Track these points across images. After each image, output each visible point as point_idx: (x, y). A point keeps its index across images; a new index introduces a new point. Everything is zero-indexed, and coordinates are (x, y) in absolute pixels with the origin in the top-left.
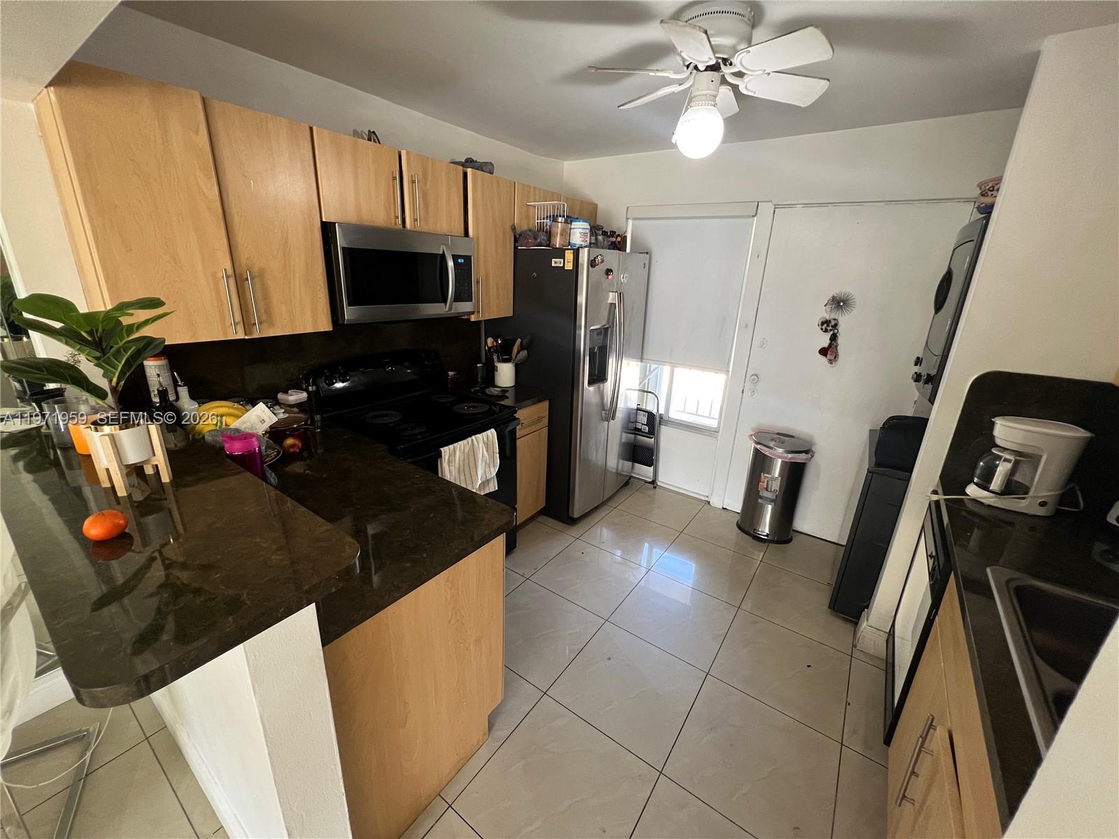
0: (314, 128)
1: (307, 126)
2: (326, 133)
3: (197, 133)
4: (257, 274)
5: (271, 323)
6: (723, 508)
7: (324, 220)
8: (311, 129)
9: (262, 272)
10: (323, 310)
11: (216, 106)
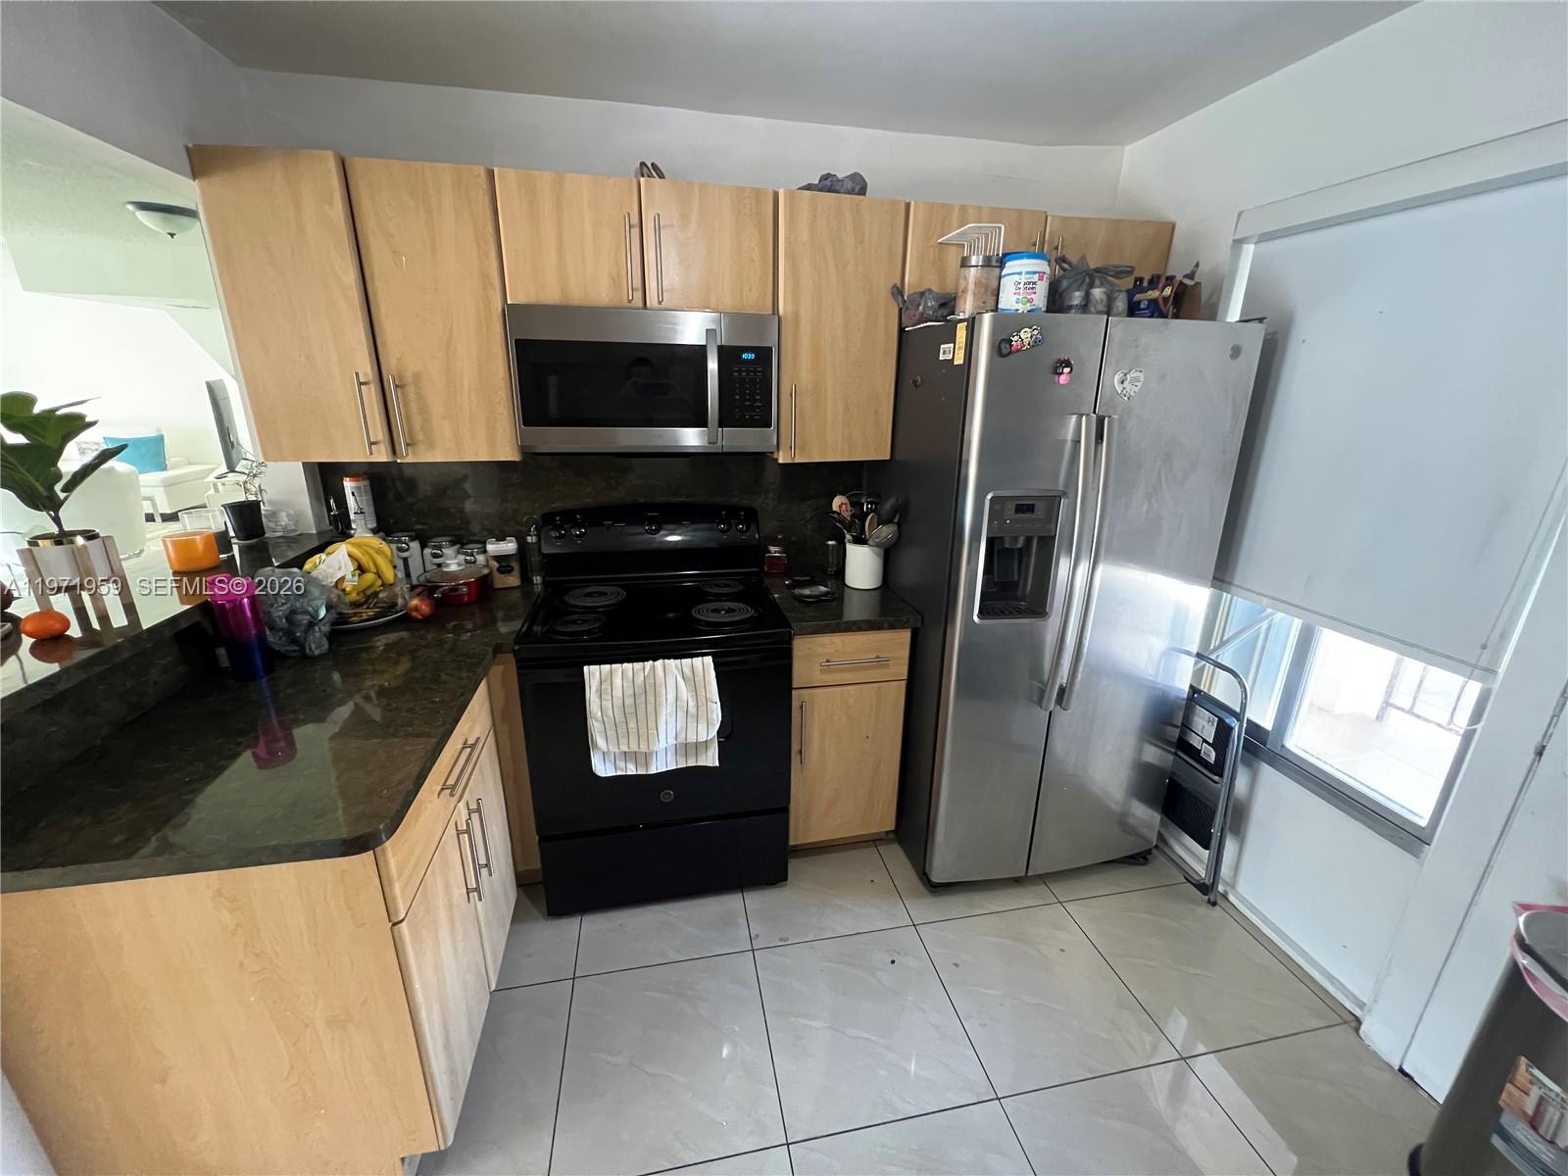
0: (496, 170)
1: (482, 168)
2: (511, 173)
3: (331, 204)
4: (410, 380)
5: (431, 446)
6: (1401, 1070)
7: (509, 302)
8: (491, 174)
9: (417, 377)
10: (505, 430)
11: (358, 166)
